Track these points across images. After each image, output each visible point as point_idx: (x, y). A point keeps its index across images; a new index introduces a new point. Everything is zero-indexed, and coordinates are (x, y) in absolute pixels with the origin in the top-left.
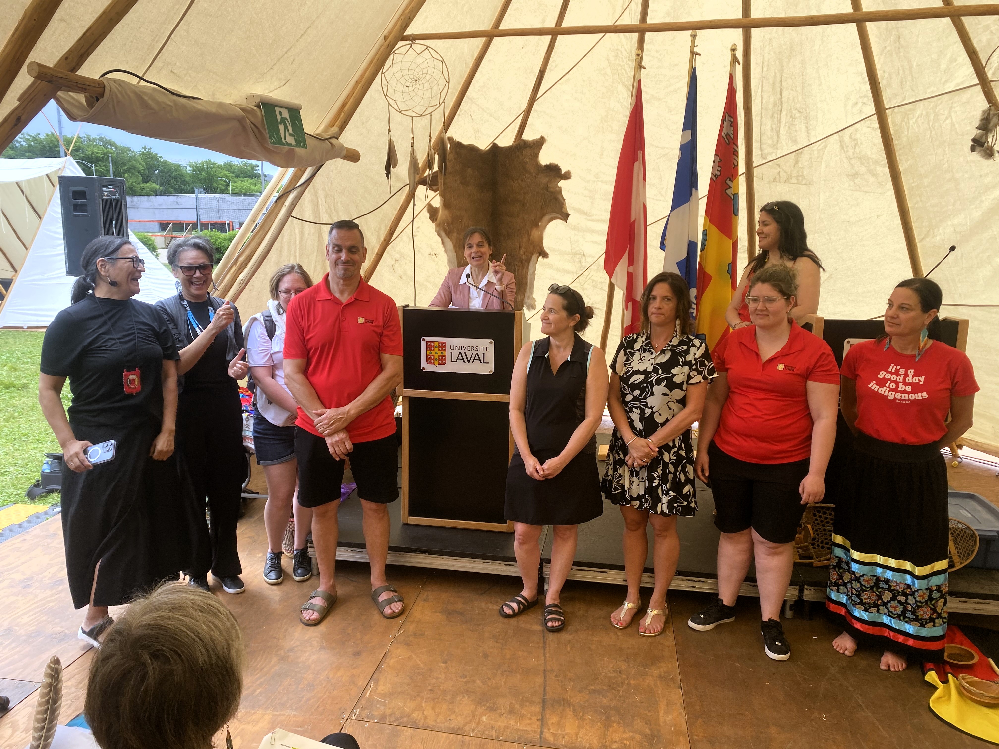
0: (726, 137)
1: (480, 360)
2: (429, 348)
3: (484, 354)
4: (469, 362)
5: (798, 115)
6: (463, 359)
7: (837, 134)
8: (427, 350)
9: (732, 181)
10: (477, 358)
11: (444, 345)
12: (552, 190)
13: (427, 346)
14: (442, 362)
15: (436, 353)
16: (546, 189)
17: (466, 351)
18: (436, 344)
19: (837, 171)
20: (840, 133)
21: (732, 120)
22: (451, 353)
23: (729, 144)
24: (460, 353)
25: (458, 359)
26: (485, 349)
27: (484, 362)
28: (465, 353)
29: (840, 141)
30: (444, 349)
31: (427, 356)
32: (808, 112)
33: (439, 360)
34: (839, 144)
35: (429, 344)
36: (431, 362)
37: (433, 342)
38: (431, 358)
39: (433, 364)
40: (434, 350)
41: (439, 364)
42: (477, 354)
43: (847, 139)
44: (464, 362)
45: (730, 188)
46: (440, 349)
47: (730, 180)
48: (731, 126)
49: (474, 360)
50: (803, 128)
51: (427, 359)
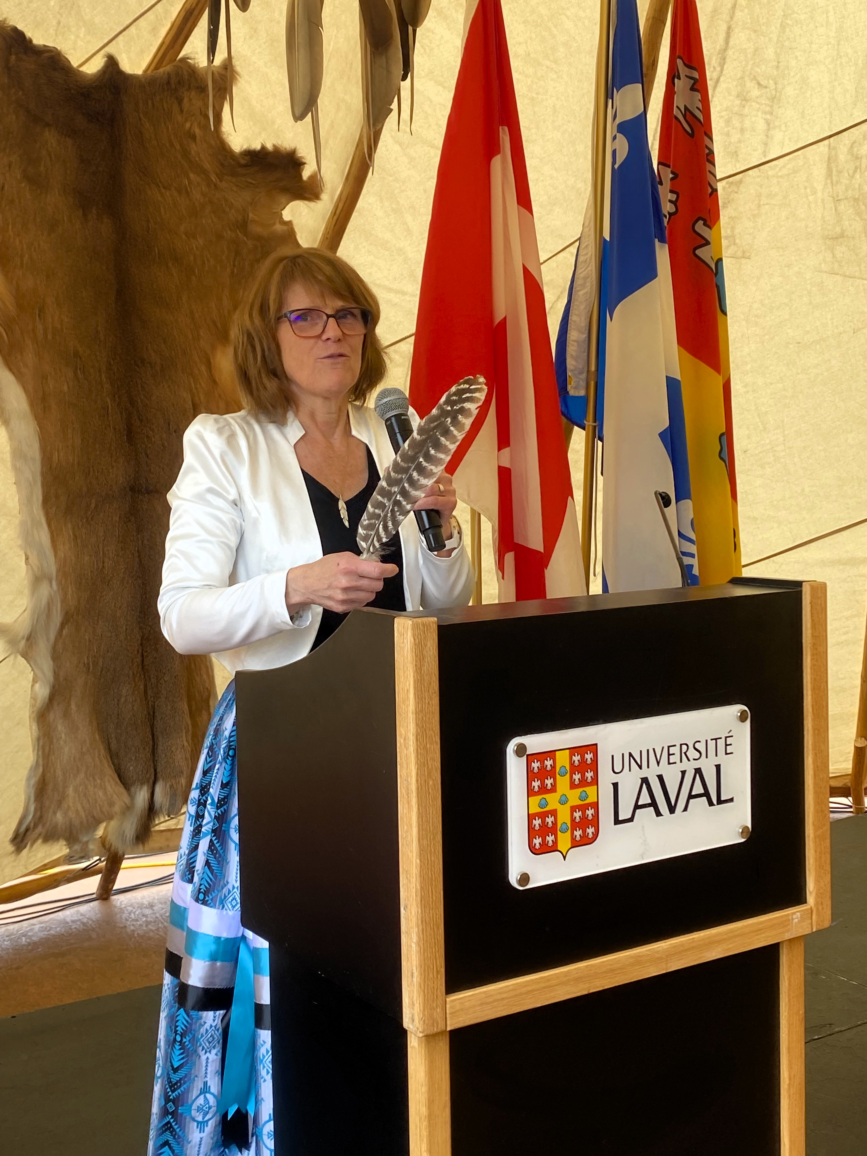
0: (685, 116)
1: (706, 794)
2: (536, 784)
3: (718, 767)
4: (672, 809)
5: (755, 92)
6: (653, 804)
7: (826, 142)
8: (530, 792)
9: (710, 228)
10: (698, 789)
11: (589, 756)
12: (257, 229)
13: (531, 775)
14: (584, 835)
15: (563, 801)
16: (243, 225)
17: (664, 769)
18: (563, 760)
19: (807, 227)
20: (832, 139)
21: (696, 75)
22: (615, 785)
23: (692, 136)
24: (645, 781)
25: (637, 807)
26: (721, 743)
27: (720, 802)
28: (660, 778)
29: (829, 159)
30: (589, 775)
31: (531, 817)
32: (780, 86)
33: (575, 825)
34: (825, 165)
35: (536, 765)
36: (544, 844)
37: (551, 754)
38: (544, 825)
39: (554, 849)
40: (554, 789)
41: (575, 844)
42: (698, 771)
43: (843, 156)
44: (658, 814)
45: (707, 243)
46: (577, 777)
47: (705, 224)
48: (692, 89)
49: (691, 797)
50: (761, 125)
51: (532, 832)
